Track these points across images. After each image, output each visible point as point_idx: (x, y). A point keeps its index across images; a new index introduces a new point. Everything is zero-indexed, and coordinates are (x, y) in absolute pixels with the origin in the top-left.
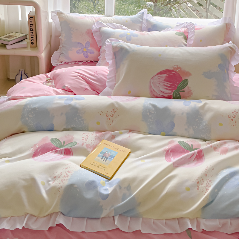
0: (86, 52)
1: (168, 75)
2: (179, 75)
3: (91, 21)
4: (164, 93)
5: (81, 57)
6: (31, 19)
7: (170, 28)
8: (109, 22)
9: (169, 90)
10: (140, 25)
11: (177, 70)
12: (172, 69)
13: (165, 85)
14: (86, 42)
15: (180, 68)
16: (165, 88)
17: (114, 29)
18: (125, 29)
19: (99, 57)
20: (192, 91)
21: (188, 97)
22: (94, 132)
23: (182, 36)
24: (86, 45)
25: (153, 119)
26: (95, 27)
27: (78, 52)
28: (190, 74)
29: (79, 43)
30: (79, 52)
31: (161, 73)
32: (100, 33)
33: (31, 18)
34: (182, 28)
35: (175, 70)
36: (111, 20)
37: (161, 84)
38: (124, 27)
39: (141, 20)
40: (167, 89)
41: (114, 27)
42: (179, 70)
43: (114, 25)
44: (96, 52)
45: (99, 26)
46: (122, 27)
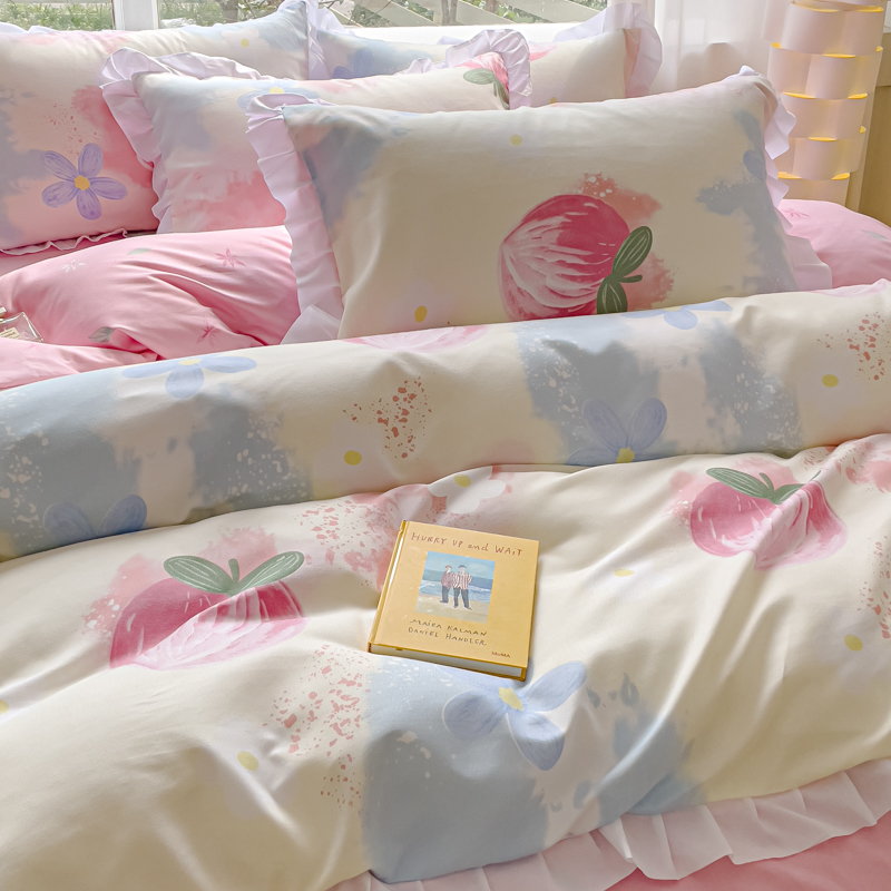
0: (89, 191)
1: (568, 217)
2: (614, 212)
3: (85, 51)
4: (563, 296)
5: (68, 216)
7: (429, 61)
8: (169, 52)
9: (583, 279)
10: (300, 55)
11: (602, 195)
12: (580, 192)
13: (562, 263)
14: (80, 149)
15: (610, 184)
16: (563, 276)
17: (200, 79)
18: (247, 76)
19: (156, 210)
20: (668, 271)
21: (656, 299)
22: (348, 498)
23: (491, 86)
24: (82, 159)
25: (574, 402)
26: (112, 78)
27: (50, 197)
28: (654, 205)
29: (52, 155)
30: (55, 198)
31: (539, 213)
32: (142, 103)
34: (479, 53)
35: (594, 195)
36: (178, 40)
37: (549, 260)
38: (241, 68)
39: (301, 35)
40: (573, 278)
41: (201, 72)
42: (609, 191)
43: (194, 59)
44: (134, 191)
45: (133, 71)
46: (233, 67)
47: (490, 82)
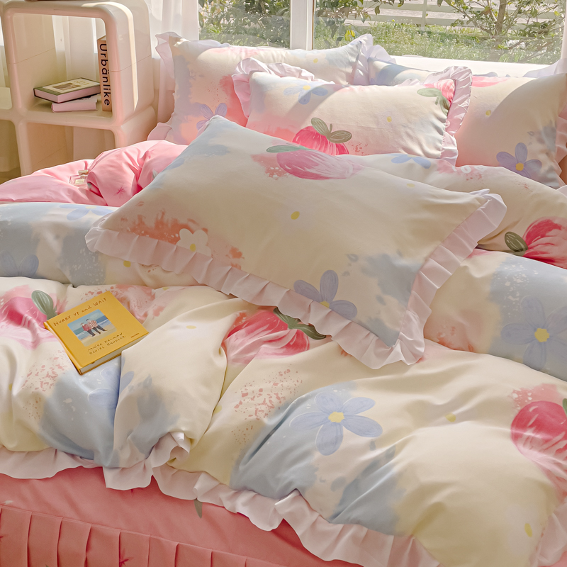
6: (103, 47)
8: (274, 61)
14: (218, 105)
17: (282, 76)
18: (306, 78)
23: (435, 99)
24: (217, 110)
26: (240, 72)
27: (200, 126)
29: (205, 106)
32: (249, 86)
33: (103, 45)
34: (441, 79)
36: (282, 56)
38: (305, 73)
39: (353, 59)
41: (283, 73)
43: (283, 67)
45: (250, 69)
46: (301, 72)
47: (435, 96)
